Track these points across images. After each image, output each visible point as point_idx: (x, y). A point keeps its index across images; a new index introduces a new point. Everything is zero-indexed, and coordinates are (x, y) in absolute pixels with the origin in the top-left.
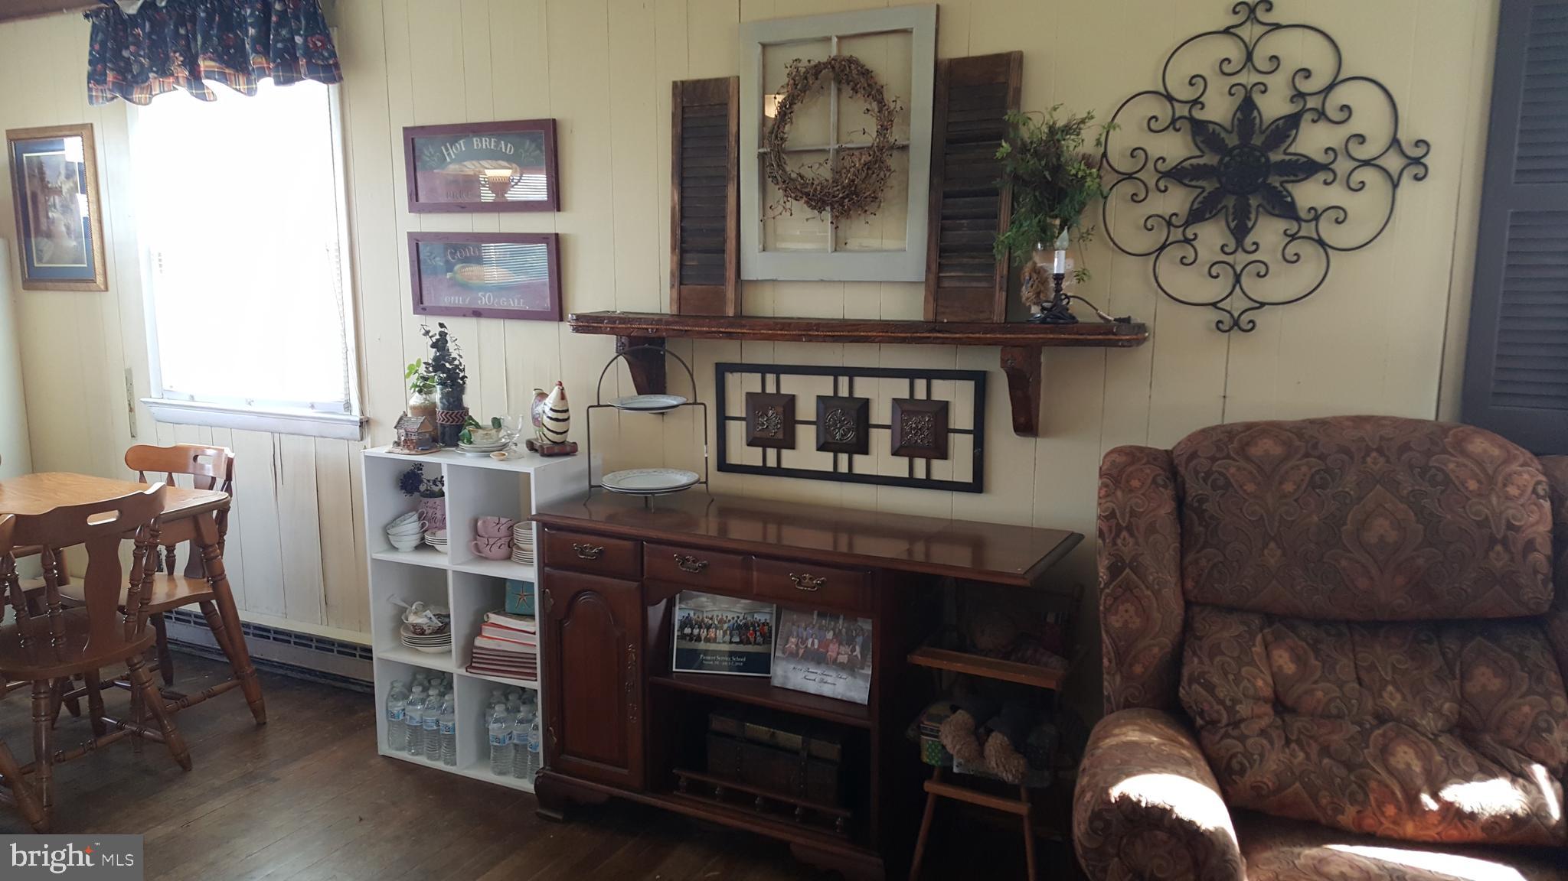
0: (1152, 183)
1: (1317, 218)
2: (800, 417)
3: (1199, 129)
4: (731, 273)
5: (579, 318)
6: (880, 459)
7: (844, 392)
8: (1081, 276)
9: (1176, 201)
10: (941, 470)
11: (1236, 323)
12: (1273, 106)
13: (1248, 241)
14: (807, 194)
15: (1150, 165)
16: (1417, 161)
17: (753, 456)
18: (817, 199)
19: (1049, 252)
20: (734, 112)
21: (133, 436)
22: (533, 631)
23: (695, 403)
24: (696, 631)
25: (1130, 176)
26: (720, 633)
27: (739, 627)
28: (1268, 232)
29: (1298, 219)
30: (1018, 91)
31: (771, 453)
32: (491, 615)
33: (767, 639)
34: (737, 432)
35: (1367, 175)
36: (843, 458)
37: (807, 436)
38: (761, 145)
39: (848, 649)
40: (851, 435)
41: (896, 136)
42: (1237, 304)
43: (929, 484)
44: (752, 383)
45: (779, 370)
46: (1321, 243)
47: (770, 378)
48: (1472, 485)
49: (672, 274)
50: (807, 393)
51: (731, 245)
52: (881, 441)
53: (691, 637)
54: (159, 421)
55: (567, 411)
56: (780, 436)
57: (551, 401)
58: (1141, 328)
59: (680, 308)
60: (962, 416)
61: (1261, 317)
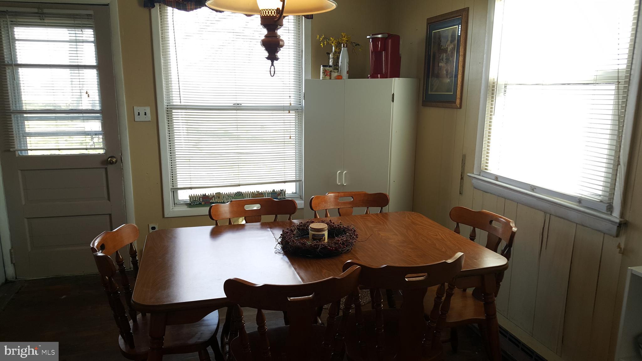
21: (460, 193)
54: (476, 188)
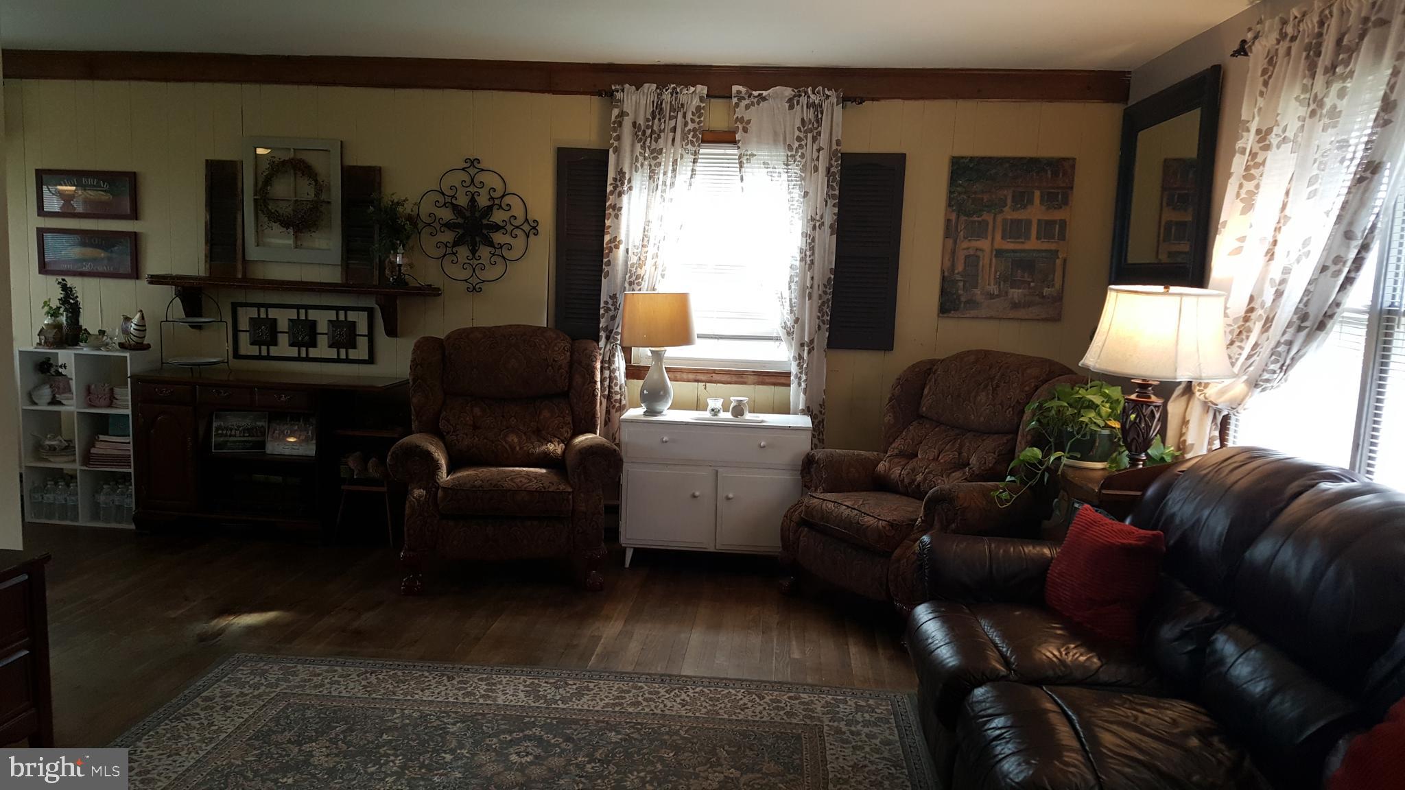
0: (438, 229)
1: (501, 248)
2: (279, 329)
3: (455, 208)
4: (240, 256)
5: (152, 276)
6: (323, 349)
7: (303, 317)
8: (411, 266)
9: (448, 237)
10: (353, 354)
11: (474, 288)
12: (483, 201)
13: (477, 255)
14: (280, 221)
15: (437, 220)
16: (534, 228)
17: (254, 351)
18: (286, 223)
19: (396, 254)
20: (240, 177)
22: (128, 441)
23: (221, 321)
24: (225, 432)
25: (429, 225)
26: (238, 432)
27: (248, 429)
28: (484, 252)
29: (495, 248)
30: (380, 184)
31: (264, 348)
32: (100, 436)
33: (263, 434)
34: (244, 338)
35: (518, 232)
36: (303, 350)
37: (283, 339)
38: (255, 195)
39: (305, 433)
40: (307, 338)
41: (323, 197)
42: (474, 281)
43: (348, 361)
44: (253, 313)
45: (267, 306)
46: (503, 257)
47: (263, 310)
48: (543, 347)
49: (206, 256)
50: (283, 318)
51: (239, 242)
52: (323, 341)
53: (222, 435)
55: (145, 326)
56: (269, 339)
57: (136, 319)
58: (439, 289)
59: (210, 273)
60: (362, 328)
61: (484, 286)
